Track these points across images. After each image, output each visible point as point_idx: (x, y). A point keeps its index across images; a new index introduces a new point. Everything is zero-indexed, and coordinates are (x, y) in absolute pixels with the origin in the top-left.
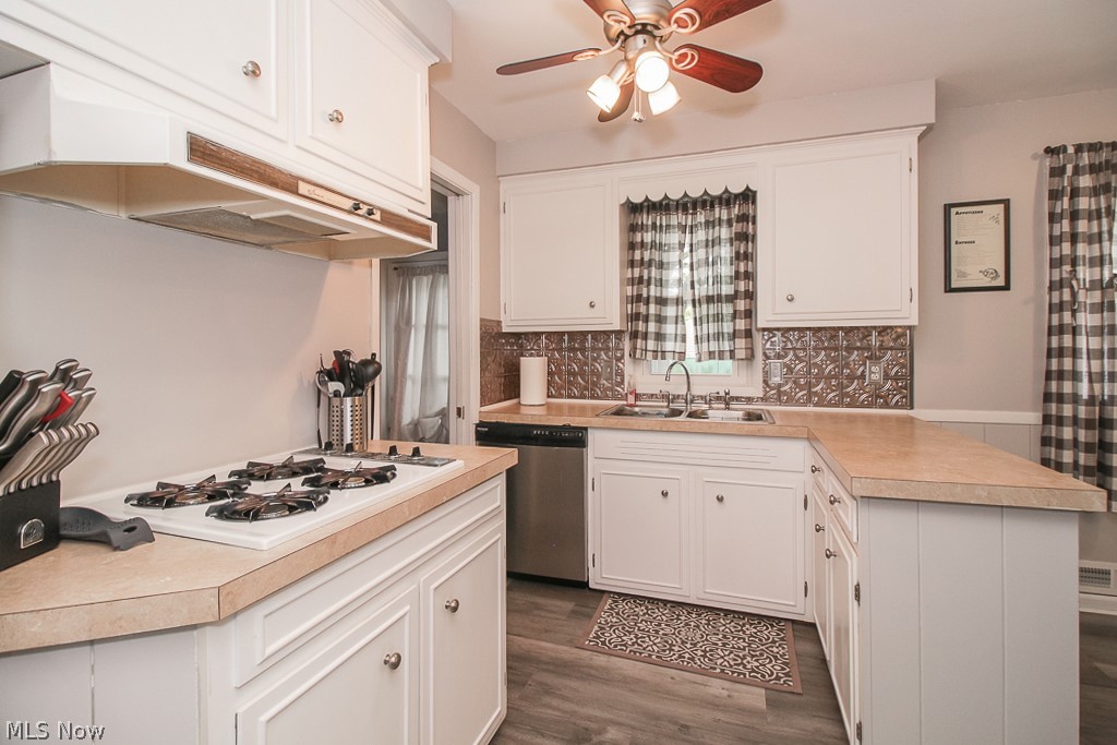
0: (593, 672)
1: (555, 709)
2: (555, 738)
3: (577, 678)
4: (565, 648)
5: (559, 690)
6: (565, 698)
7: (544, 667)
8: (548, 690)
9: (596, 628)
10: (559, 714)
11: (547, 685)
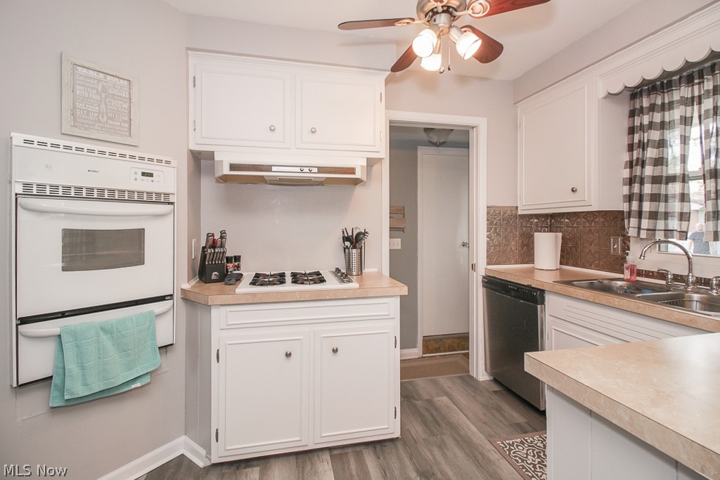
0: (480, 457)
1: (432, 455)
2: (414, 464)
3: (465, 453)
4: (482, 436)
5: (448, 450)
6: (445, 455)
7: (456, 436)
8: (442, 446)
9: (519, 440)
10: (431, 458)
11: (445, 444)
